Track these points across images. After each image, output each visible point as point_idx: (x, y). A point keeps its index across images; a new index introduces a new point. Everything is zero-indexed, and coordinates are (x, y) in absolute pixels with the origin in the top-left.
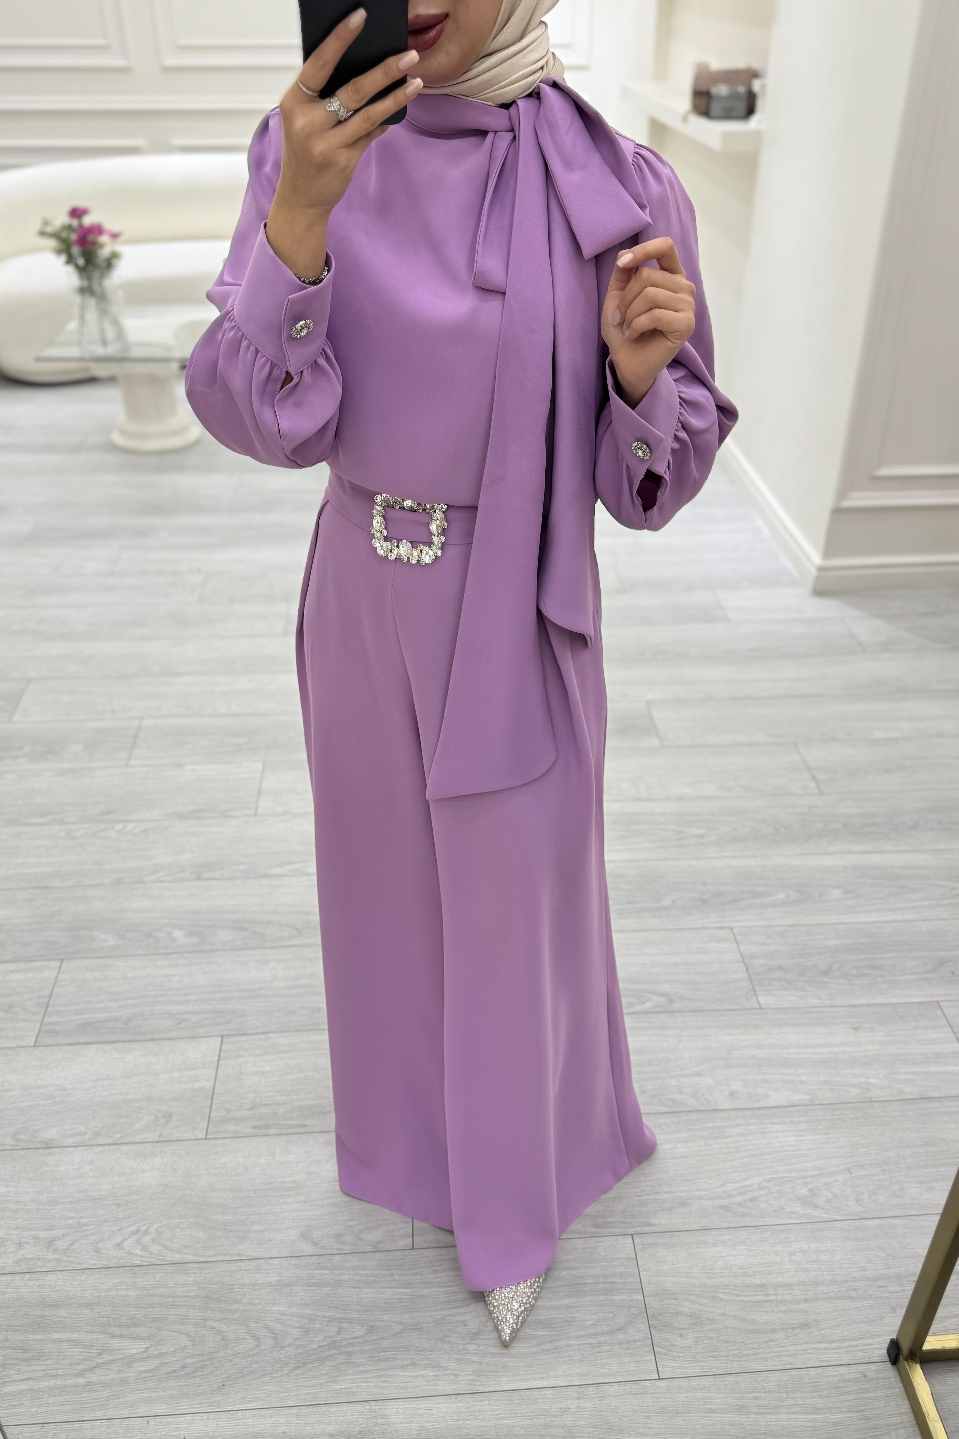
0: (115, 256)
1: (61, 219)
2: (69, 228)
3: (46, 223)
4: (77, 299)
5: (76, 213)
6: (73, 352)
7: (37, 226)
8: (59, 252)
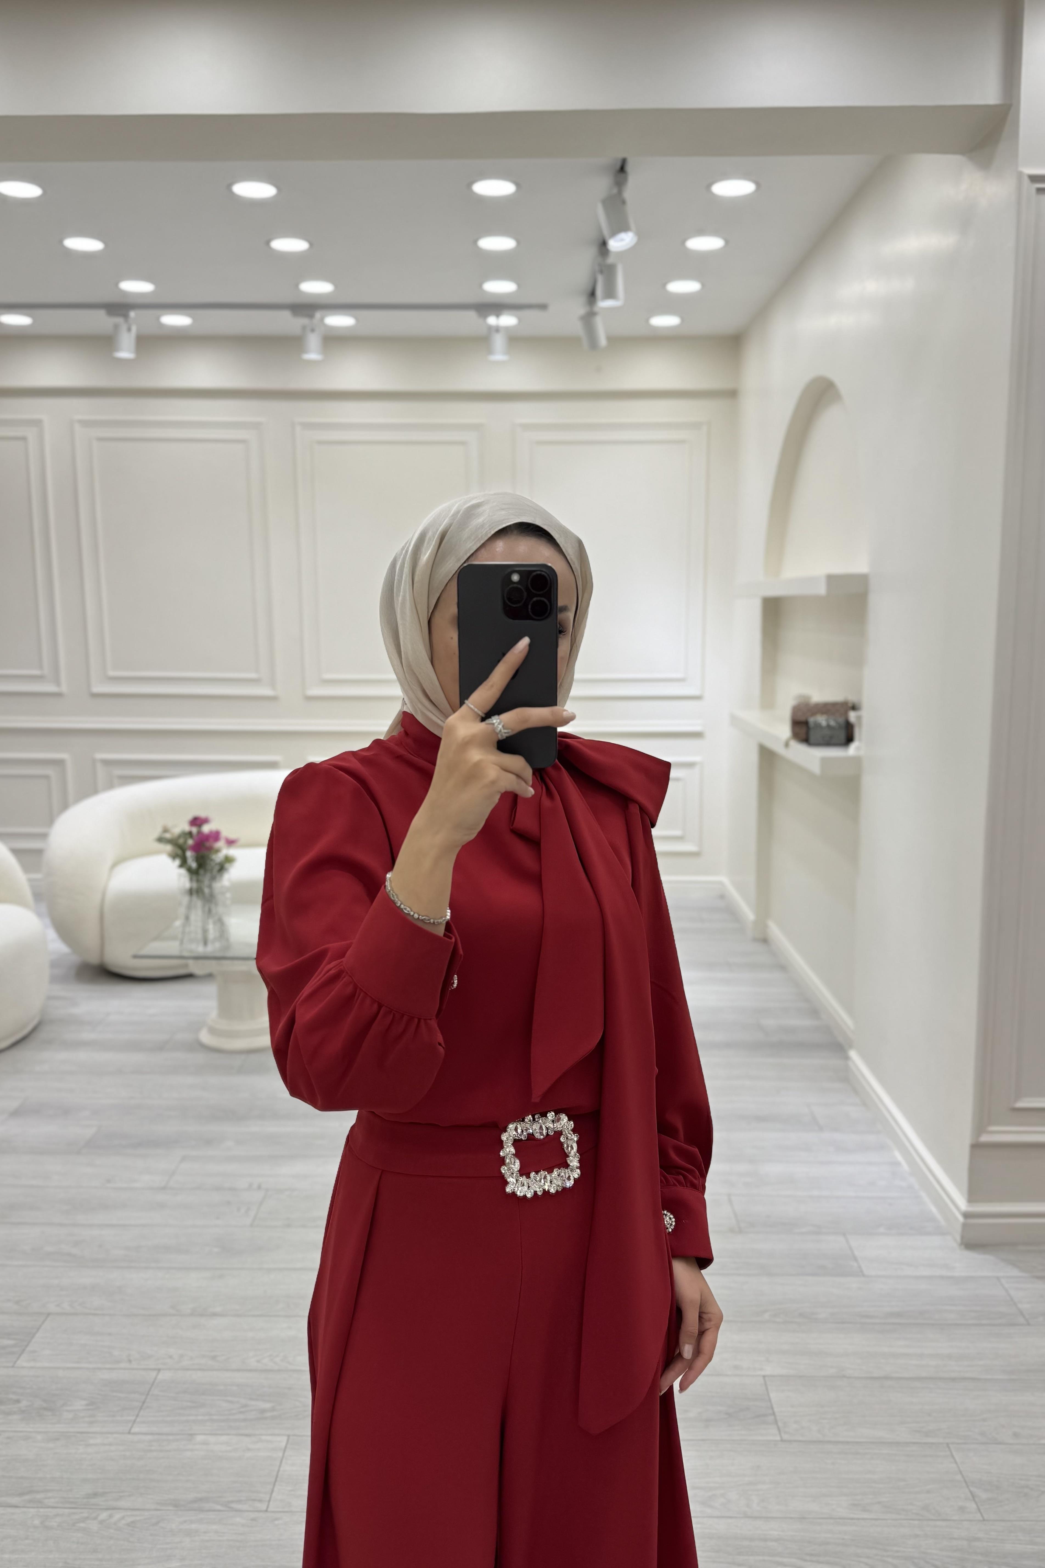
0: (229, 860)
1: (182, 826)
2: (188, 835)
3: (166, 830)
4: (186, 899)
5: (197, 822)
6: (173, 948)
7: (157, 833)
8: (174, 856)
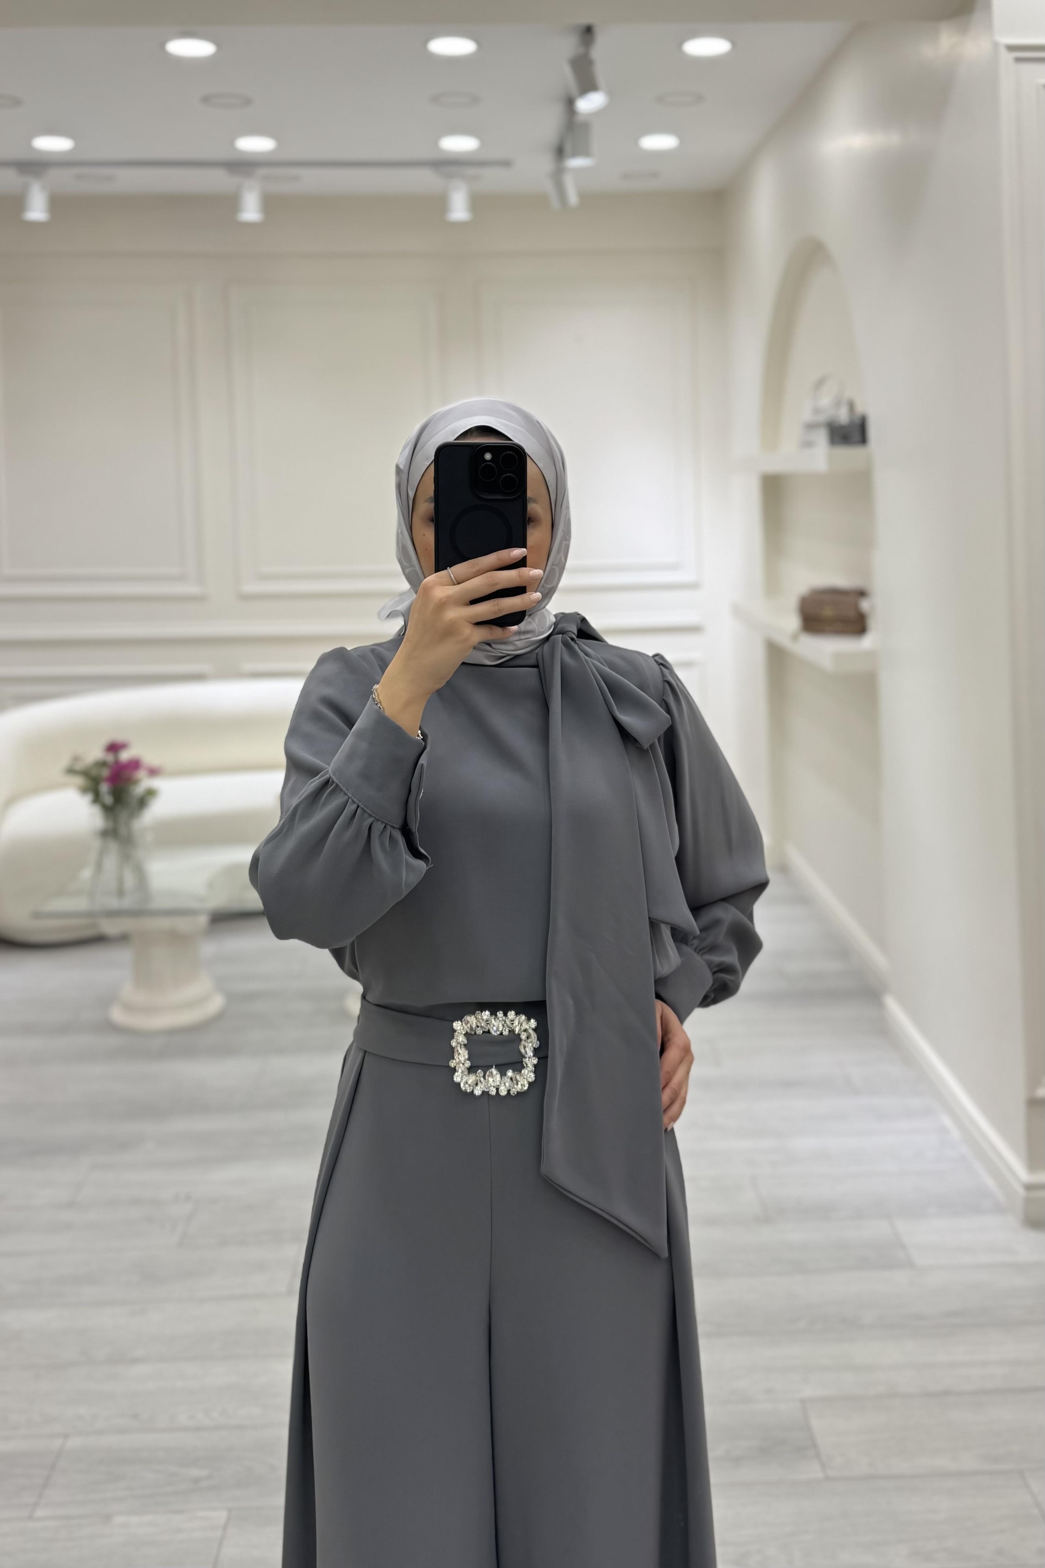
0: (151, 793)
1: (95, 753)
2: (103, 764)
3: (76, 759)
4: (97, 843)
5: (114, 748)
6: (80, 904)
7: (65, 761)
8: (84, 790)
